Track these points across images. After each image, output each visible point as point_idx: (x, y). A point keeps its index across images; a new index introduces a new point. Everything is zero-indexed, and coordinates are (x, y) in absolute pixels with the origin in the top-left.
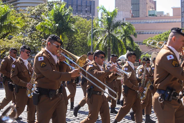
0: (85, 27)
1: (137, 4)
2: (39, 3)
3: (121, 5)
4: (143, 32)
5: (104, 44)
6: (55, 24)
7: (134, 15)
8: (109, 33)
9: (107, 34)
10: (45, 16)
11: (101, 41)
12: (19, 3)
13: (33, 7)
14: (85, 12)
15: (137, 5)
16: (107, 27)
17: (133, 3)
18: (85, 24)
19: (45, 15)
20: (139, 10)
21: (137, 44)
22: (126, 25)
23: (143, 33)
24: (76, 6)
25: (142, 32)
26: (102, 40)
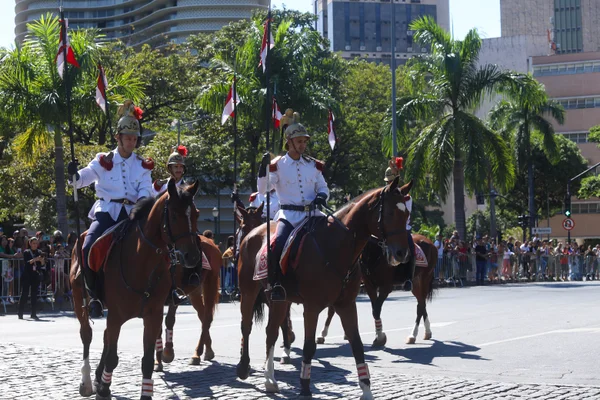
0: (386, 94)
1: (572, 8)
2: (226, 21)
3: (521, 15)
4: (593, 99)
5: (437, 148)
6: (258, 90)
7: (559, 45)
8: (455, 110)
9: (449, 112)
10: (223, 63)
11: (431, 136)
12: (175, 24)
13: (207, 32)
14: (405, 42)
15: (574, 13)
16: (448, 90)
17: (558, 7)
18: (382, 84)
19: (223, 58)
20: (578, 29)
21: (571, 142)
22: (510, 80)
23: (590, 102)
24: (374, 24)
25: (589, 100)
26: (432, 134)
